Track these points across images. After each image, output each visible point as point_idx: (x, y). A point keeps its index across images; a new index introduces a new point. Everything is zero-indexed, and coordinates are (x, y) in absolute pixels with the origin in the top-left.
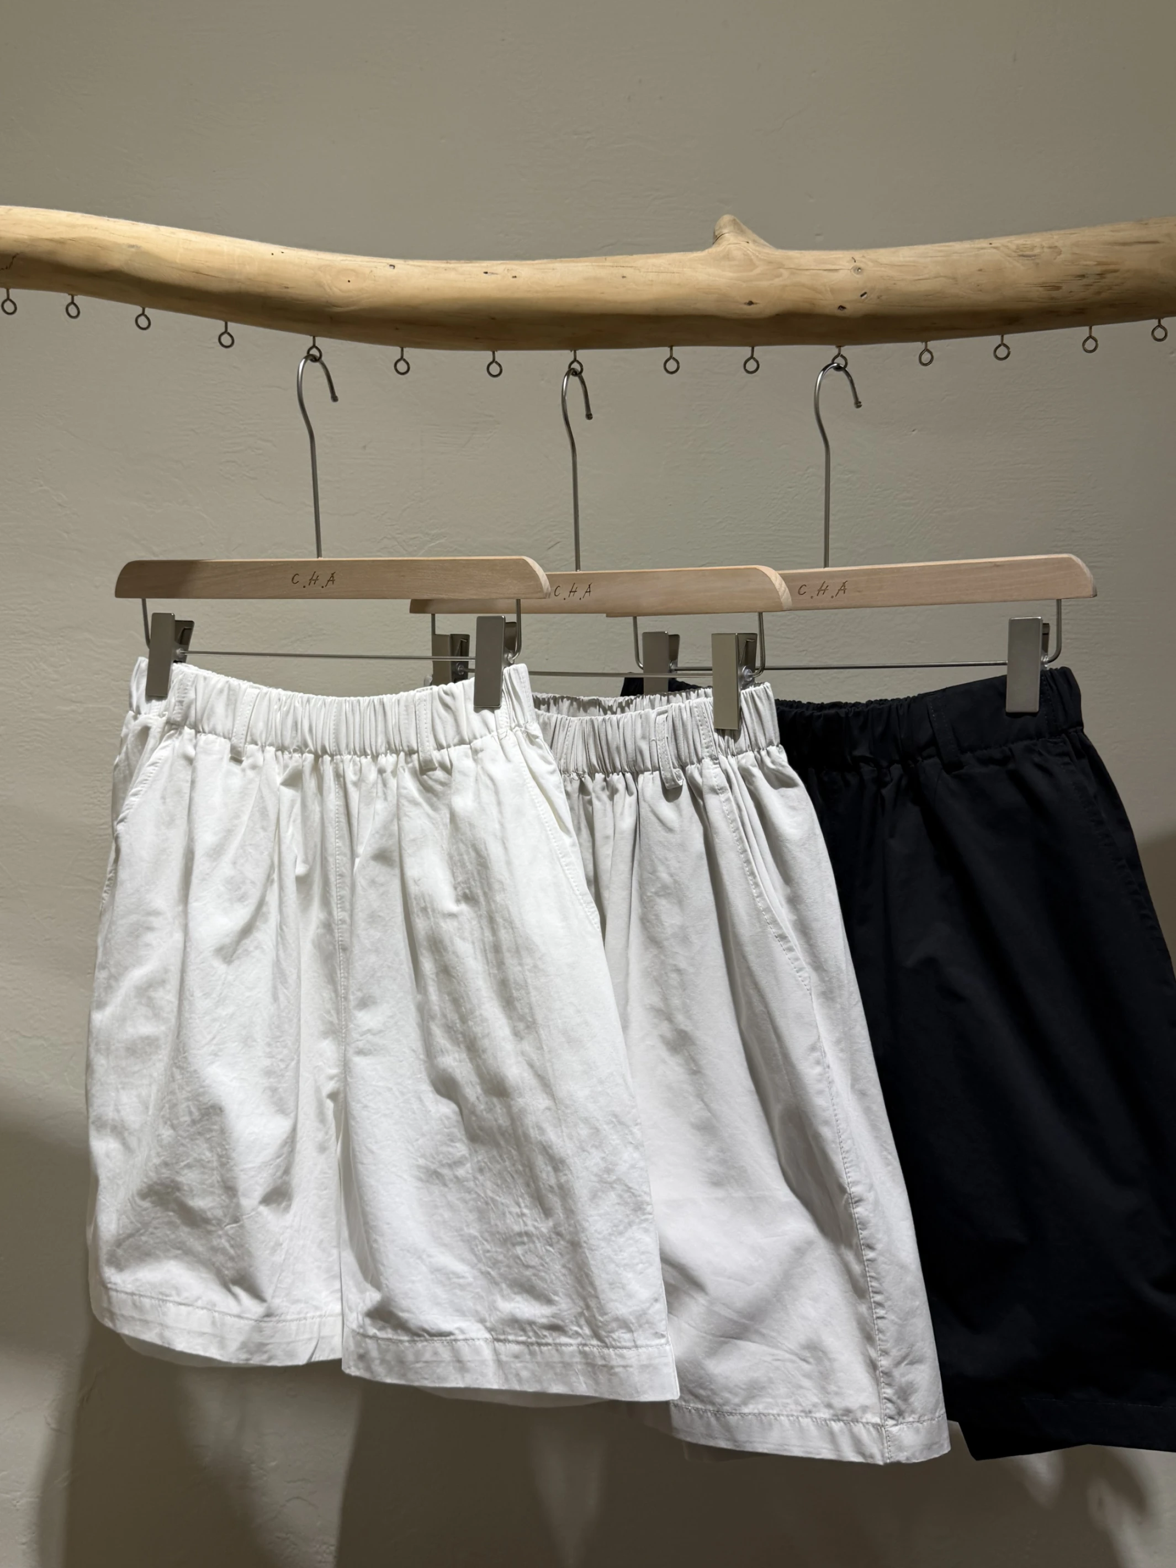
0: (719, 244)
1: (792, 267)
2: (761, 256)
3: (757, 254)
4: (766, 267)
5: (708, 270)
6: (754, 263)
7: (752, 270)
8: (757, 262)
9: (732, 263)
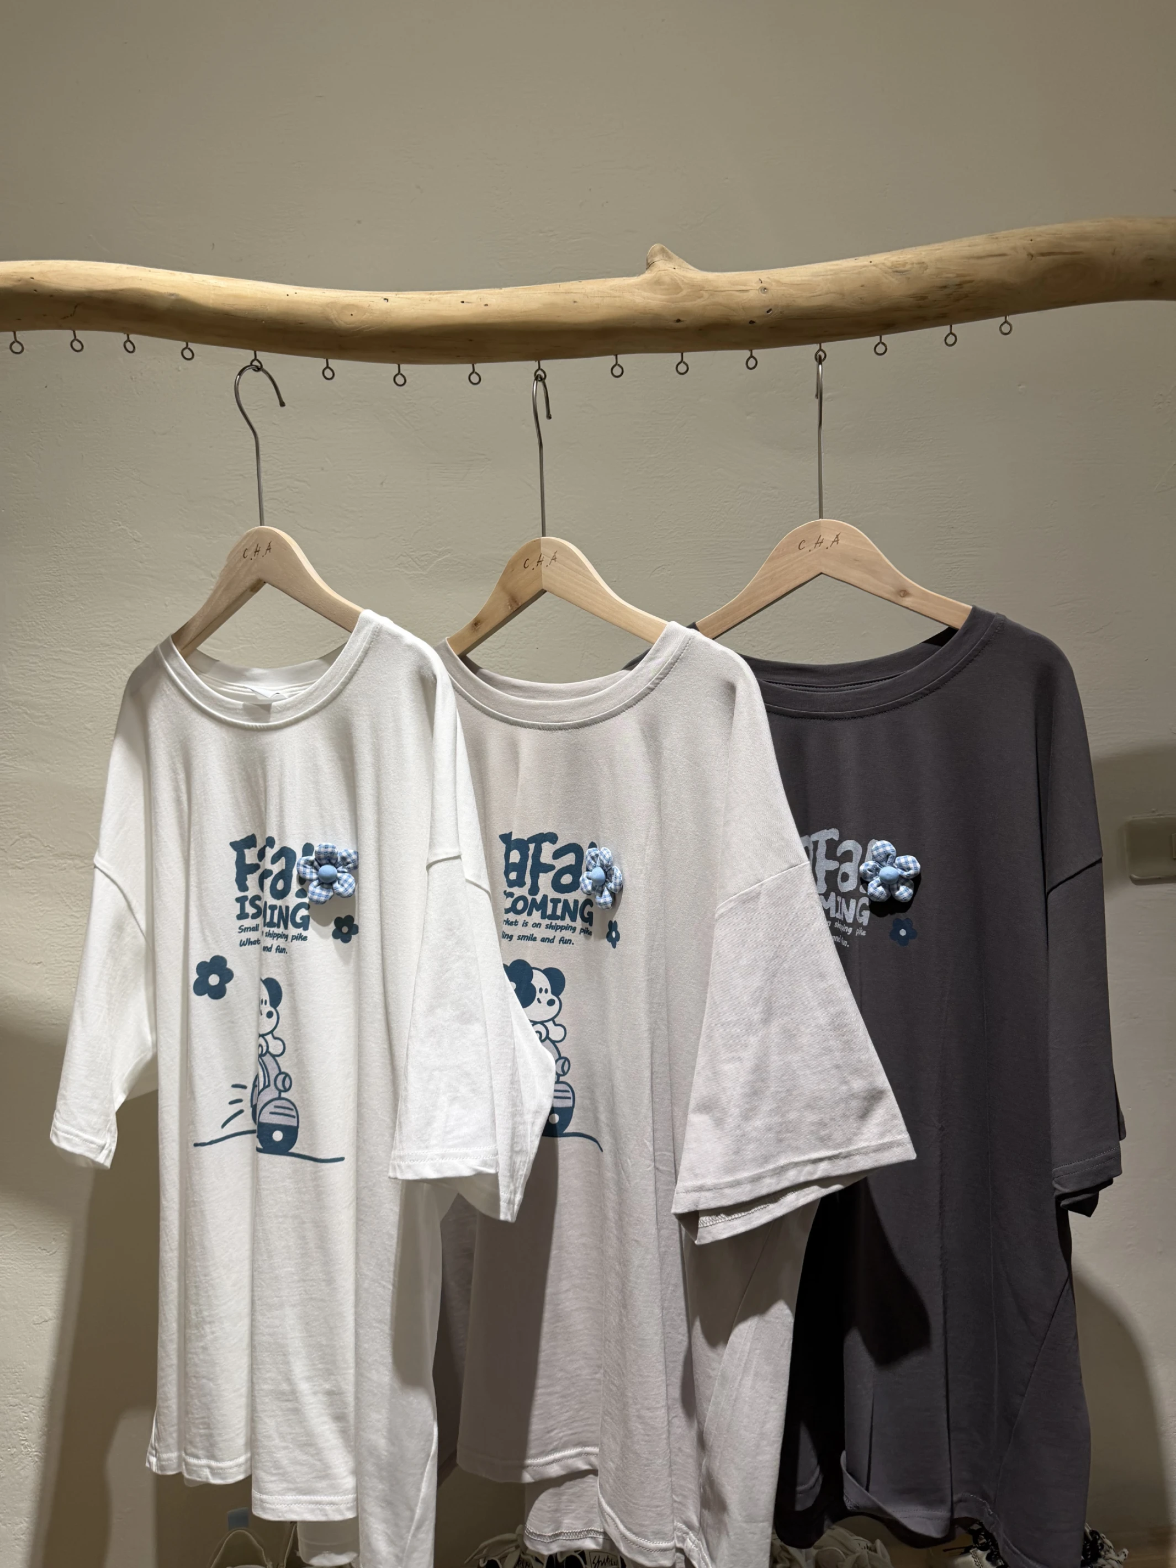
0: (651, 271)
1: (711, 289)
2: (685, 281)
3: (683, 279)
4: (689, 290)
5: (645, 294)
6: (680, 287)
7: (678, 293)
8: (682, 286)
9: (662, 287)
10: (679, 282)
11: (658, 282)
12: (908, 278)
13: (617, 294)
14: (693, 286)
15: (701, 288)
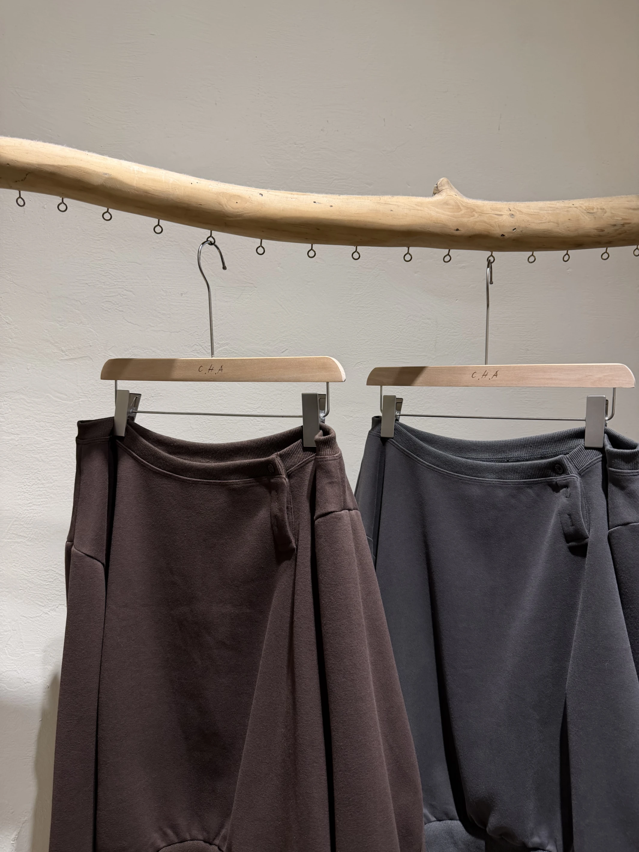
0: (440, 195)
1: (479, 211)
2: (463, 203)
3: (462, 203)
4: (466, 211)
5: (437, 210)
6: (460, 209)
7: (459, 212)
8: (462, 208)
9: (448, 207)
10: (460, 204)
11: (446, 203)
12: (595, 218)
13: (419, 208)
14: (468, 208)
15: (474, 210)
